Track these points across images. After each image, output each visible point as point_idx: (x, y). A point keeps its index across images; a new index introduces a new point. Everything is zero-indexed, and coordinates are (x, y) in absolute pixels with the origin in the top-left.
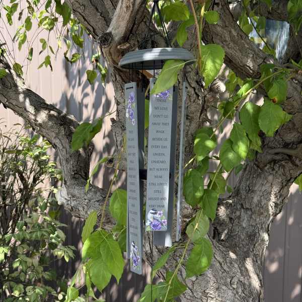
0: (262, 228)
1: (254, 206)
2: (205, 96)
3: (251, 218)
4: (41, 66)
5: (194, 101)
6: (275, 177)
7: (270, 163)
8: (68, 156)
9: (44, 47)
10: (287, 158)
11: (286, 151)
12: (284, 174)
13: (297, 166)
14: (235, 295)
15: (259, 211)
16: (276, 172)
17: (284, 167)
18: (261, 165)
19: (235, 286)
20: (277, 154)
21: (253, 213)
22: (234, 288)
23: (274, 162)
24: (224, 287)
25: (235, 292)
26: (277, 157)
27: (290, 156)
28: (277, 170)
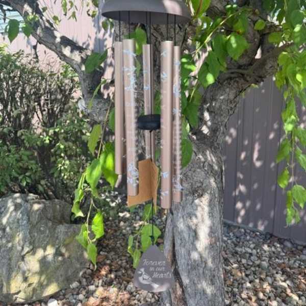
0: (222, 125)
1: (216, 109)
2: (186, 29)
3: (214, 118)
4: (70, 18)
5: (178, 33)
6: (231, 89)
7: (227, 79)
8: (85, 77)
9: (72, 6)
10: (241, 76)
11: (240, 71)
12: (238, 87)
13: (247, 81)
14: (206, 174)
15: (220, 113)
16: (232, 86)
17: (238, 82)
18: (221, 82)
19: (206, 169)
20: (232, 73)
21: (216, 115)
22: (205, 170)
23: (231, 78)
24: (199, 170)
25: (206, 173)
26: (233, 76)
27: (243, 75)
28: (232, 84)
